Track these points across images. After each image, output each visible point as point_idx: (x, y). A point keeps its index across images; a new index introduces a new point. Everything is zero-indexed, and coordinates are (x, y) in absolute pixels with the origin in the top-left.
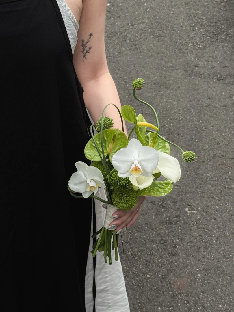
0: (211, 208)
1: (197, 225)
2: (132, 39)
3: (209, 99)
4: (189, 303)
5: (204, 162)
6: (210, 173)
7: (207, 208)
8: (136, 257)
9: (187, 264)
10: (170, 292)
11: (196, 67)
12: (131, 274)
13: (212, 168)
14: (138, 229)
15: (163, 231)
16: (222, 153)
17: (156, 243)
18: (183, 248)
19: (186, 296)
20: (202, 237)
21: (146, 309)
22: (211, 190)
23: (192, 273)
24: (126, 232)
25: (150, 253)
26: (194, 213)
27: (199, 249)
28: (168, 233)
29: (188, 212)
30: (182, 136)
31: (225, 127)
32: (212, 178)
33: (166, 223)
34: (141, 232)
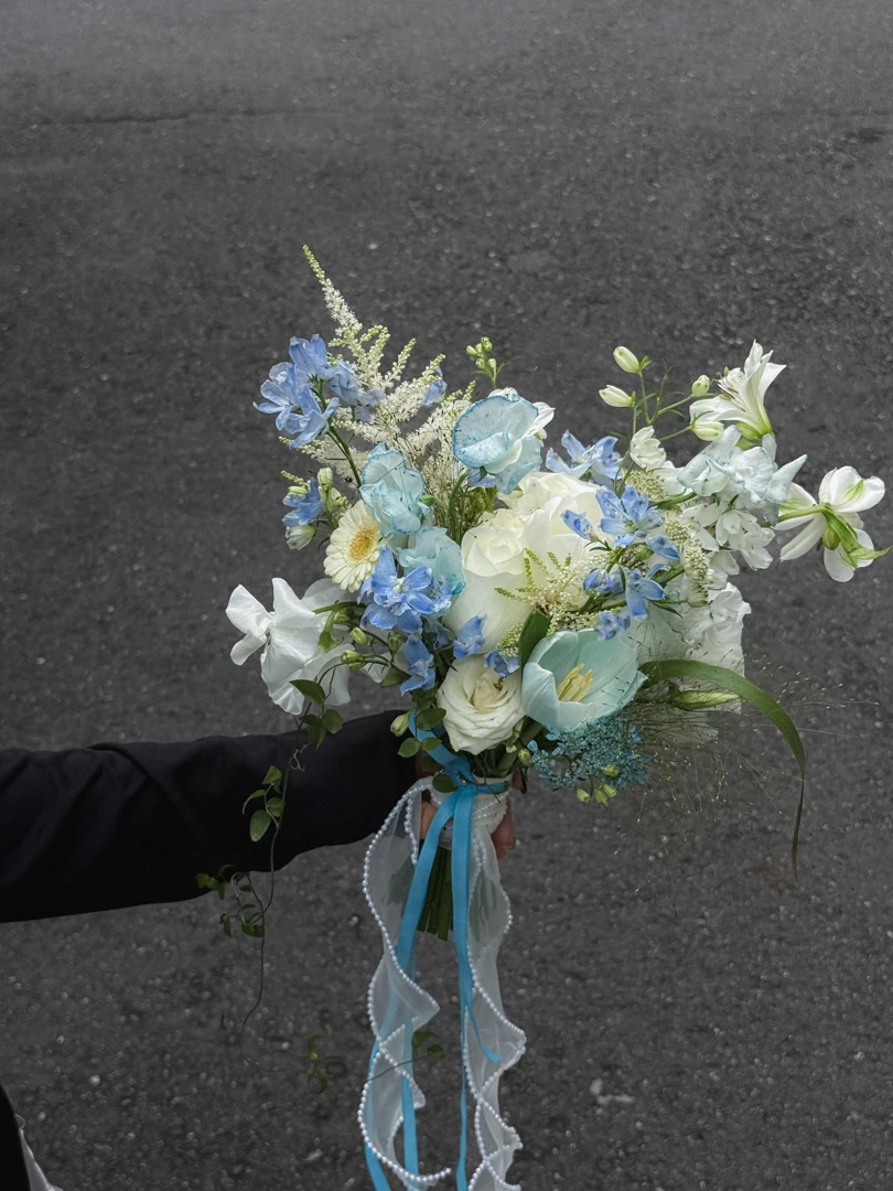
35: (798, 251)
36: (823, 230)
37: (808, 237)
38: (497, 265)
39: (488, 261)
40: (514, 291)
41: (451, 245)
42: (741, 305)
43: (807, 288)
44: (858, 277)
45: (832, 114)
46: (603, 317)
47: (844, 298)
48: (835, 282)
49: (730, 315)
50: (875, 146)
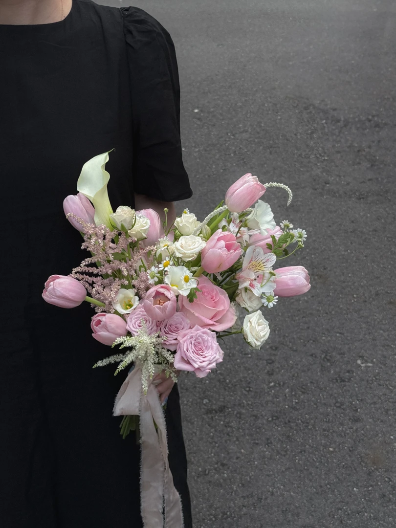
0: (389, 358)
1: (378, 380)
2: (237, 153)
3: (353, 222)
4: (391, 481)
5: (365, 301)
6: (377, 315)
7: (384, 359)
8: (308, 426)
9: (377, 432)
10: (364, 468)
11: (326, 183)
12: (308, 448)
13: (378, 308)
14: (303, 390)
15: (335, 391)
16: (386, 290)
17: (331, 406)
18: (366, 412)
19: (386, 472)
20: (387, 396)
21: (338, 491)
22: (383, 336)
23: (385, 442)
24: (289, 395)
25: (326, 419)
26: (369, 367)
27: (387, 412)
28: (343, 392)
29: (362, 365)
30: (330, 271)
31: (381, 256)
32: (381, 321)
33: (336, 379)
34: (308, 394)
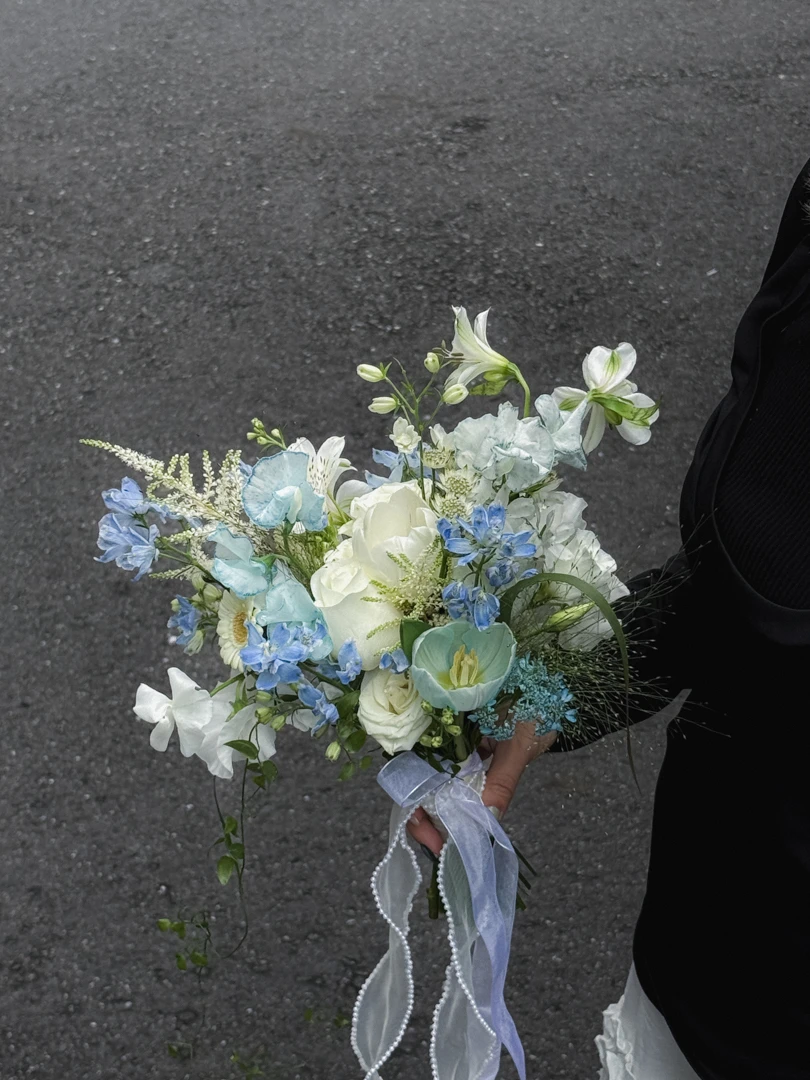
35: (434, 238)
36: (452, 217)
37: (439, 224)
38: (119, 280)
39: (108, 278)
40: (147, 305)
41: (61, 267)
42: (389, 294)
43: (451, 271)
44: (500, 257)
45: (431, 107)
46: (249, 320)
47: (492, 277)
48: (477, 264)
49: (381, 303)
50: (483, 133)
